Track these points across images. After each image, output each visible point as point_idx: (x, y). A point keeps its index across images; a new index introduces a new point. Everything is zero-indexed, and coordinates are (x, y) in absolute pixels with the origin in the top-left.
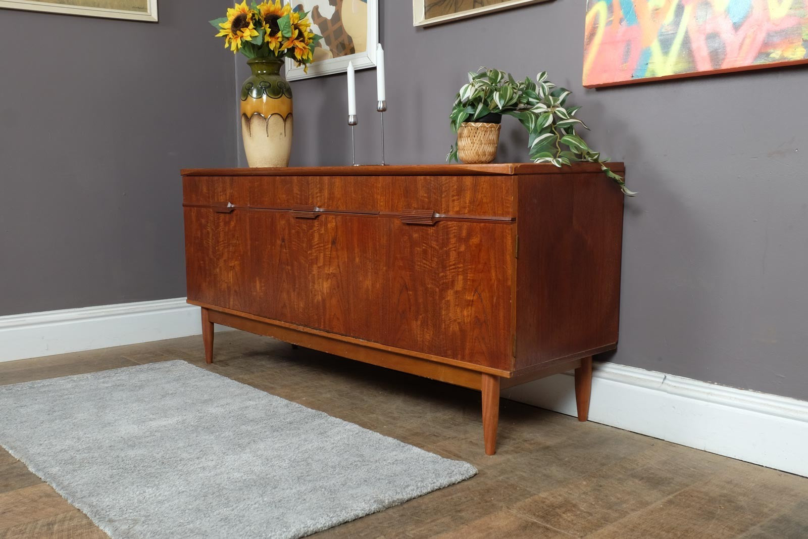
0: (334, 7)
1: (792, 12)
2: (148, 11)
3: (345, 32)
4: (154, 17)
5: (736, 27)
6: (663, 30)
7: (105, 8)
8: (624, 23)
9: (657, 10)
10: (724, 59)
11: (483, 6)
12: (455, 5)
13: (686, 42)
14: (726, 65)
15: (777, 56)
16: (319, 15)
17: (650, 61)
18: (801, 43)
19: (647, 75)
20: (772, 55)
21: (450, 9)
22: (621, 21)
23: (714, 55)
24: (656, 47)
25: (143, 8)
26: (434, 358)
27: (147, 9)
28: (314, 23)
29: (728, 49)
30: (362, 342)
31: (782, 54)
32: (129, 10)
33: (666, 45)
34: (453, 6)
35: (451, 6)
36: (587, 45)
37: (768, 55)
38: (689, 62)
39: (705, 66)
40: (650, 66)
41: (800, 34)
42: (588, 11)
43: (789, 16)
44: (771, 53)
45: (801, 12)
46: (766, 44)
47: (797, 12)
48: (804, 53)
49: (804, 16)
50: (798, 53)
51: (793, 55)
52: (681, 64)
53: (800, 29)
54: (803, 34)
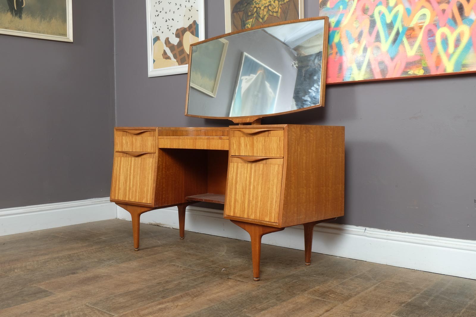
0: (179, 39)
1: (417, 53)
2: (68, 36)
3: (186, 52)
4: (71, 39)
5: (392, 59)
7: (43, 34)
8: (338, 55)
9: (354, 49)
10: (387, 74)
13: (369, 64)
14: (389, 76)
15: (412, 73)
16: (169, 42)
17: (352, 73)
18: (421, 68)
19: (351, 80)
20: (409, 73)
22: (336, 53)
23: (383, 71)
24: (354, 66)
25: (65, 35)
27: (67, 35)
28: (167, 47)
29: (389, 69)
31: (414, 72)
32: (57, 35)
33: (359, 67)
37: (407, 72)
38: (371, 75)
39: (378, 77)
40: (352, 75)
41: (421, 64)
43: (416, 55)
44: (409, 72)
45: (421, 53)
46: (406, 67)
47: (419, 54)
48: (423, 72)
49: (422, 56)
50: (420, 72)
51: (419, 73)
52: (367, 75)
53: (421, 61)
54: (423, 64)
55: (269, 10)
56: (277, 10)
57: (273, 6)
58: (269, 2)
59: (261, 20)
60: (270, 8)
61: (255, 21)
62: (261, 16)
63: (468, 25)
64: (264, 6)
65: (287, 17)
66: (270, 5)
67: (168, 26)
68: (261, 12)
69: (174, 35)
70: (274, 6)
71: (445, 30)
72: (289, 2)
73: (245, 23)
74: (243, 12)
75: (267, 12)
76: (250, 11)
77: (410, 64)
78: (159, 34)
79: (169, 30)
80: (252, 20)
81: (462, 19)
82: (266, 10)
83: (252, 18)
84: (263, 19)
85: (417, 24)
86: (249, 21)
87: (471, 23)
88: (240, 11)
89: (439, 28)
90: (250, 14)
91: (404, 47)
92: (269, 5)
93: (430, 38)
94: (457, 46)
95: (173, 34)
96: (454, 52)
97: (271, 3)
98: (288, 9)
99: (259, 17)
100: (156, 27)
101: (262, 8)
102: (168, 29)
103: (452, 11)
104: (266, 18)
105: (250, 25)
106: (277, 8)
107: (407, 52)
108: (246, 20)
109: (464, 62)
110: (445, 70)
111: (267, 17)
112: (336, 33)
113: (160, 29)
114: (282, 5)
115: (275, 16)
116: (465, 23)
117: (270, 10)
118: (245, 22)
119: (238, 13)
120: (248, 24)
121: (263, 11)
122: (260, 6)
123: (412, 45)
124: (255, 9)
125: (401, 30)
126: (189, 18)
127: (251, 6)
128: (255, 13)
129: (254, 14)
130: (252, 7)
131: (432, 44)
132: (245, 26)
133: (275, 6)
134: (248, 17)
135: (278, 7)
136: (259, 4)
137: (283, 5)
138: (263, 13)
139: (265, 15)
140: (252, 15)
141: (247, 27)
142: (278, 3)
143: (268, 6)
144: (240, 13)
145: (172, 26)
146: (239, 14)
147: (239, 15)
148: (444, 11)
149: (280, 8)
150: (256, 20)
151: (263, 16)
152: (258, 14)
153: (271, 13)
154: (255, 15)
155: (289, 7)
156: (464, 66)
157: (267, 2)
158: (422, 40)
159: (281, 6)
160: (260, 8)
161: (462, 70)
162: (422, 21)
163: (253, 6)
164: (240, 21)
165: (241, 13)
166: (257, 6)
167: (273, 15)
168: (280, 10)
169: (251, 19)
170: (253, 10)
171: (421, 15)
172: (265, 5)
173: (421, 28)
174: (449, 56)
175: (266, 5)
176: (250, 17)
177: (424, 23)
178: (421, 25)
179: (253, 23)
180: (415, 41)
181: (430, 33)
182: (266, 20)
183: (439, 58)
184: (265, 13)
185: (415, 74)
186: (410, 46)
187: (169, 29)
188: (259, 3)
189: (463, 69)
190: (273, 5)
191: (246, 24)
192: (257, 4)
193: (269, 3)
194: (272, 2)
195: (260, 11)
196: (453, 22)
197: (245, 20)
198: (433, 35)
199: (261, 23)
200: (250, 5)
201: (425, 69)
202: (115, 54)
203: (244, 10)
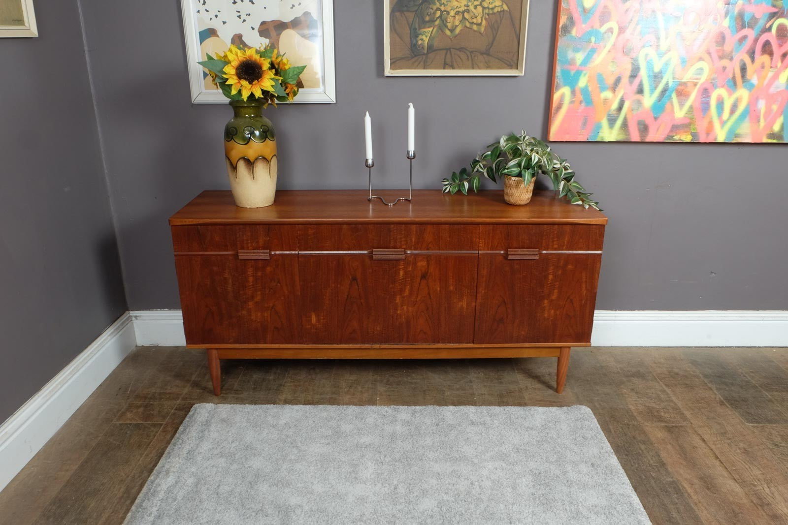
1: (687, 115)
5: (655, 118)
6: (610, 113)
8: (583, 104)
9: (606, 99)
10: (647, 135)
11: (453, 68)
12: (424, 63)
13: (625, 122)
14: (649, 138)
15: (677, 138)
17: (601, 131)
18: (690, 133)
19: (598, 139)
20: (674, 138)
21: (418, 65)
22: (581, 102)
24: (605, 123)
26: (527, 345)
29: (651, 128)
30: (453, 346)
31: (680, 137)
33: (612, 121)
34: (422, 63)
35: (420, 63)
36: (554, 114)
37: (672, 137)
38: (626, 135)
39: (636, 138)
40: (600, 133)
41: (690, 128)
42: (556, 91)
43: (685, 117)
44: (674, 136)
45: (691, 116)
46: (671, 131)
47: (689, 116)
48: (691, 139)
49: (693, 119)
50: (688, 138)
51: (686, 139)
52: (621, 136)
53: (690, 125)
54: (692, 128)
55: (464, 18)
56: (479, 22)
57: (472, 14)
58: (465, 6)
59: (448, 33)
60: (466, 15)
61: (437, 31)
62: (449, 25)
63: (748, 90)
64: (455, 10)
65: (496, 36)
66: (468, 11)
67: (239, 12)
68: (450, 19)
69: (256, 32)
70: (474, 14)
71: (722, 92)
72: (502, 13)
73: (417, 32)
74: (414, 13)
75: (460, 21)
76: (429, 14)
77: (675, 128)
78: (216, 24)
79: (242, 20)
80: (431, 29)
81: (743, 82)
82: (458, 18)
83: (431, 27)
84: (452, 31)
85: (691, 79)
86: (426, 30)
87: (751, 87)
88: (409, 11)
89: (716, 88)
90: (427, 18)
91: (672, 105)
92: (465, 10)
93: (704, 99)
94: (733, 111)
95: (253, 29)
96: (728, 119)
97: (468, 8)
98: (499, 22)
99: (446, 26)
100: (207, 11)
101: (452, 13)
102: (240, 18)
103: (734, 70)
104: (458, 30)
105: (427, 37)
106: (479, 19)
107: (675, 112)
108: (420, 28)
109: (737, 132)
110: (716, 139)
111: (461, 30)
112: (583, 74)
113: (216, 16)
114: (488, 14)
115: (474, 31)
116: (745, 87)
117: (467, 20)
118: (417, 30)
119: (404, 14)
120: (422, 35)
121: (452, 19)
122: (448, 10)
123: (681, 105)
124: (438, 14)
125: (670, 84)
126: (293, 6)
127: (431, 6)
128: (438, 20)
129: (436, 20)
130: (432, 9)
131: (706, 107)
132: (417, 36)
133: (477, 14)
134: (424, 23)
135: (482, 18)
136: (447, 5)
137: (490, 16)
138: (453, 22)
139: (457, 26)
140: (432, 21)
141: (422, 40)
142: (483, 11)
143: (463, 12)
144: (407, 14)
145: (249, 15)
146: (405, 16)
147: (406, 18)
148: (724, 68)
149: (486, 19)
150: (440, 31)
151: (453, 26)
152: (443, 21)
153: (468, 25)
154: (437, 22)
155: (501, 21)
156: (737, 136)
157: (463, 5)
158: (695, 100)
159: (487, 17)
160: (448, 13)
161: (733, 140)
162: (698, 76)
163: (435, 8)
164: (408, 29)
165: (411, 16)
166: (443, 8)
167: (471, 29)
168: (484, 22)
169: (429, 27)
170: (434, 13)
171: (697, 69)
172: (457, 10)
173: (695, 85)
174: (723, 123)
175: (460, 10)
176: (428, 25)
177: (700, 79)
178: (695, 81)
179: (433, 35)
180: (685, 101)
181: (706, 92)
182: (458, 34)
183: (711, 123)
184: (457, 23)
185: (681, 140)
186: (680, 105)
187: (243, 18)
188: (445, 3)
189: (735, 139)
190: (473, 12)
191: (420, 34)
192: (443, 6)
193: (466, 8)
194: (472, 8)
195: (447, 18)
196: (731, 83)
197: (417, 27)
198: (709, 96)
199: (449, 37)
200: (430, 4)
201: (694, 135)
202: (86, 48)
203: (416, 11)
